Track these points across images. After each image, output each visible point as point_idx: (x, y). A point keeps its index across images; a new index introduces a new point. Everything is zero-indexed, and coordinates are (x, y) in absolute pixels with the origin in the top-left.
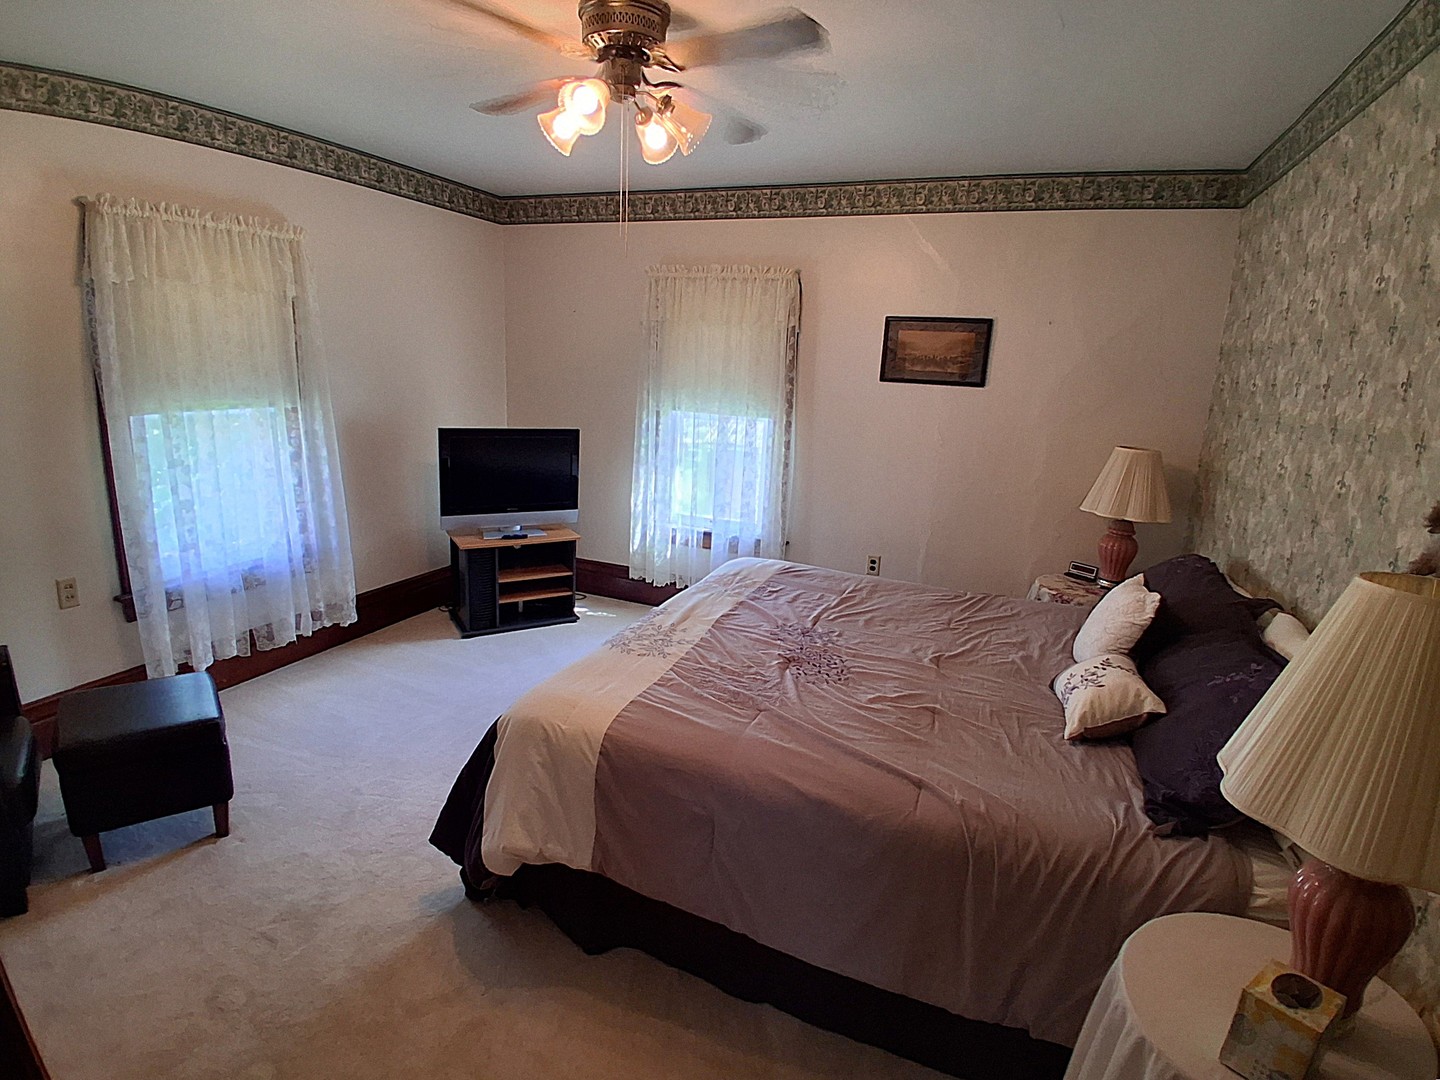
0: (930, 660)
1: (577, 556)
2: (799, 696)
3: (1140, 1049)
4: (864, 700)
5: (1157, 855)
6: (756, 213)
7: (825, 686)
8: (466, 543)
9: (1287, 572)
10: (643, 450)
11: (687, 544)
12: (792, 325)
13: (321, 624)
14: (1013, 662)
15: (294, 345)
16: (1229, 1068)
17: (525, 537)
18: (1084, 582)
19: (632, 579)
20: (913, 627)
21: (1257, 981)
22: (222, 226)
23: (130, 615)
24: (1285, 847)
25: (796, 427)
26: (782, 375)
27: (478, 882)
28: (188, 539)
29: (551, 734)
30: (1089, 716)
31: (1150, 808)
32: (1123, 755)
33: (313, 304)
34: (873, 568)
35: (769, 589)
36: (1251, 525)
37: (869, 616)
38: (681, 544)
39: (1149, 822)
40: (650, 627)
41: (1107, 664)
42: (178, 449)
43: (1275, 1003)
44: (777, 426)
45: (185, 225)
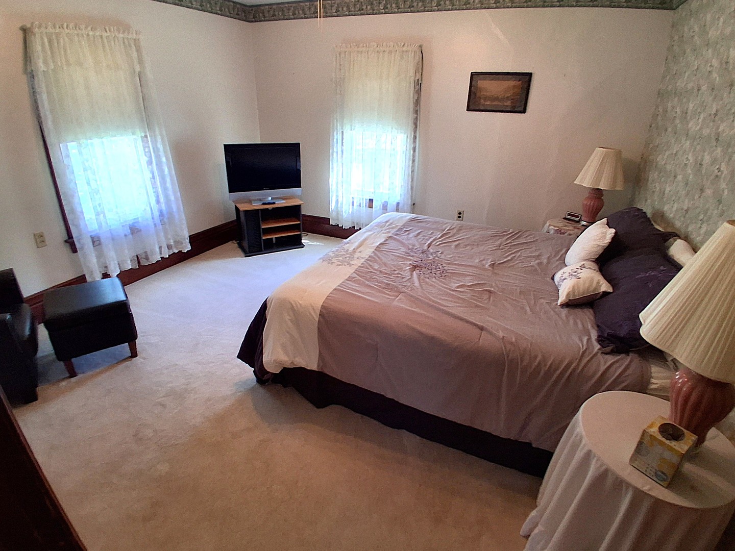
0: (489, 265)
1: (302, 213)
2: (420, 285)
3: (588, 455)
4: (454, 286)
5: (602, 362)
6: (396, 10)
7: (434, 280)
8: (243, 207)
9: (684, 217)
10: (335, 154)
11: (360, 206)
12: (417, 78)
13: (173, 251)
14: (532, 266)
15: (142, 99)
16: (634, 467)
17: (274, 203)
18: (573, 223)
19: (332, 225)
20: (481, 248)
21: (651, 426)
22: (98, 33)
23: (74, 250)
24: (670, 359)
25: (419, 140)
26: (411, 110)
27: (262, 376)
28: (99, 209)
29: (295, 305)
30: (571, 293)
31: (600, 339)
32: (588, 313)
33: (149, 74)
34: (459, 217)
35: (405, 229)
36: (667, 192)
37: (457, 243)
38: (357, 206)
39: (599, 346)
40: (343, 250)
41: (583, 266)
42: (87, 161)
43: (660, 437)
44: (408, 139)
45: (78, 35)
